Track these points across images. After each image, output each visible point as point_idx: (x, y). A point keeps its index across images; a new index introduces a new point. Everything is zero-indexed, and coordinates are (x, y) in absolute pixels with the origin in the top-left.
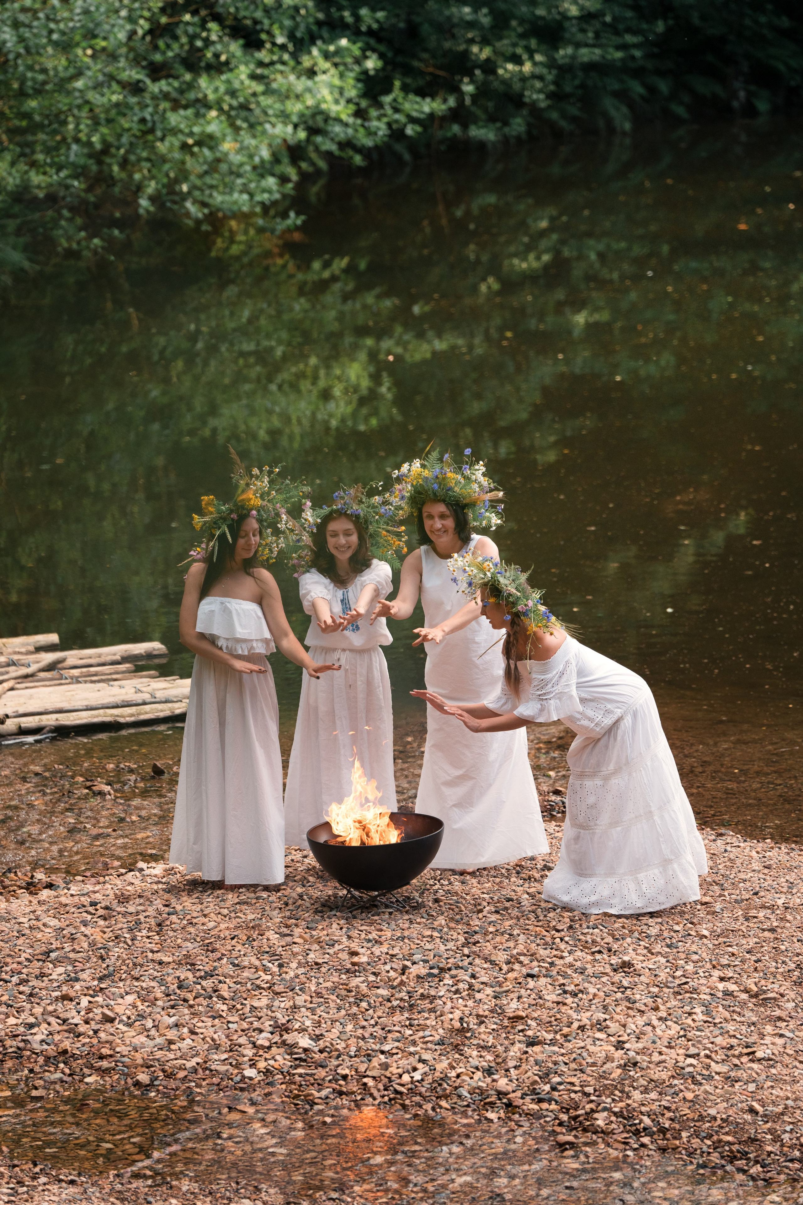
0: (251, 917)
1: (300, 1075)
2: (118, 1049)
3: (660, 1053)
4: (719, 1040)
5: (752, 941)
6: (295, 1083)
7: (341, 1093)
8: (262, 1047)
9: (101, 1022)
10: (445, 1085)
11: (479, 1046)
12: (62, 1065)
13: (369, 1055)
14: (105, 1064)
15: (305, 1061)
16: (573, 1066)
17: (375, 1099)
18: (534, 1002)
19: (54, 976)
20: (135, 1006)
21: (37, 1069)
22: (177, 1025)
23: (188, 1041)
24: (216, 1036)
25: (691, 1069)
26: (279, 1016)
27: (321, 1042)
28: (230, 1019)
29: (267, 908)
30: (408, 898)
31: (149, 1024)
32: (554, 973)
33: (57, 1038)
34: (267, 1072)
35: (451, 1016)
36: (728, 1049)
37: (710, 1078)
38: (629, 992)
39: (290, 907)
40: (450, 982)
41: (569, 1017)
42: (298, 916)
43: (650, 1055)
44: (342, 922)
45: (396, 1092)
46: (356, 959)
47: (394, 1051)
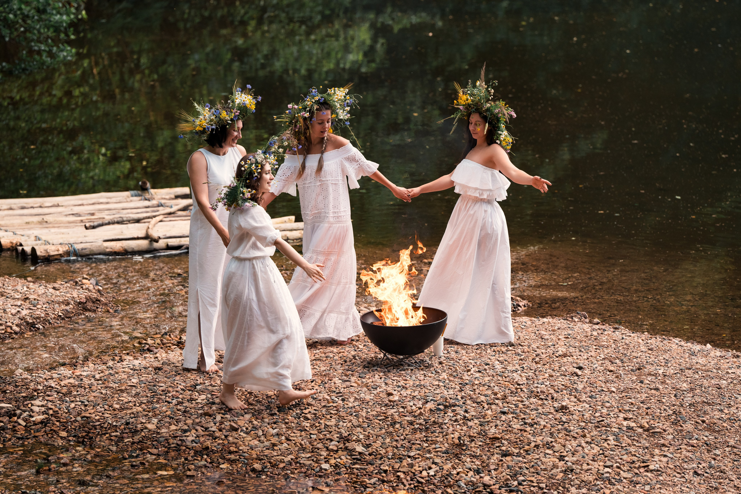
0: (323, 368)
1: (357, 469)
2: (241, 448)
3: (588, 464)
4: (625, 457)
5: (644, 396)
6: (354, 474)
7: (383, 481)
8: (332, 450)
9: (229, 431)
10: (450, 479)
11: (471, 455)
12: (205, 457)
13: (400, 458)
14: (232, 457)
15: (360, 460)
16: (532, 470)
17: (405, 486)
18: (506, 429)
19: (199, 401)
20: (251, 422)
21: (190, 458)
22: (277, 435)
23: (285, 445)
24: (303, 442)
25: (608, 475)
26: (343, 431)
27: (370, 449)
28: (312, 432)
29: (333, 363)
30: (423, 361)
31: (260, 433)
32: (518, 411)
33: (202, 439)
34: (336, 466)
35: (452, 436)
36: (631, 463)
37: (620, 481)
38: (566, 425)
39: (348, 363)
40: (452, 415)
41: (528, 439)
42: (353, 369)
43: (582, 465)
44: (381, 374)
45: (418, 482)
46: (391, 398)
47: (417, 456)
